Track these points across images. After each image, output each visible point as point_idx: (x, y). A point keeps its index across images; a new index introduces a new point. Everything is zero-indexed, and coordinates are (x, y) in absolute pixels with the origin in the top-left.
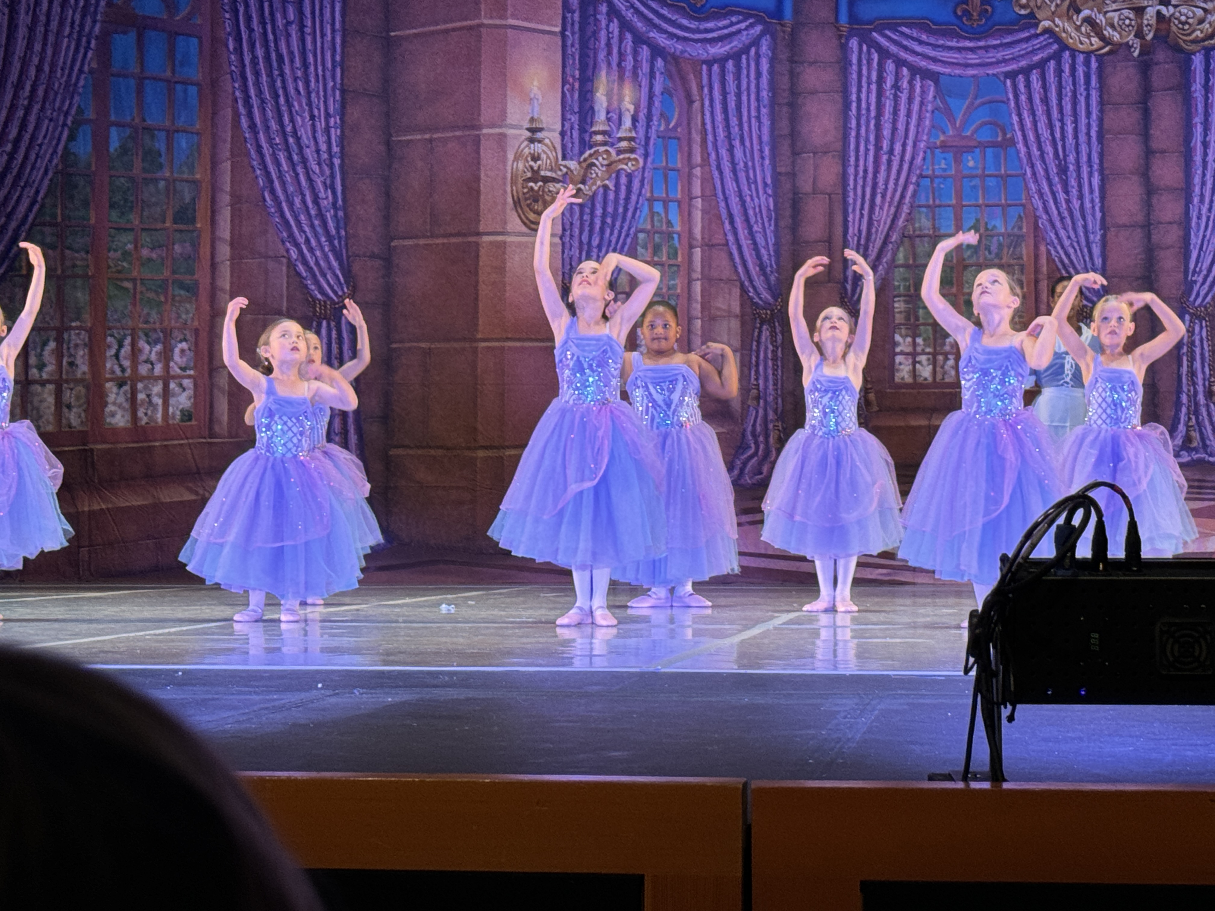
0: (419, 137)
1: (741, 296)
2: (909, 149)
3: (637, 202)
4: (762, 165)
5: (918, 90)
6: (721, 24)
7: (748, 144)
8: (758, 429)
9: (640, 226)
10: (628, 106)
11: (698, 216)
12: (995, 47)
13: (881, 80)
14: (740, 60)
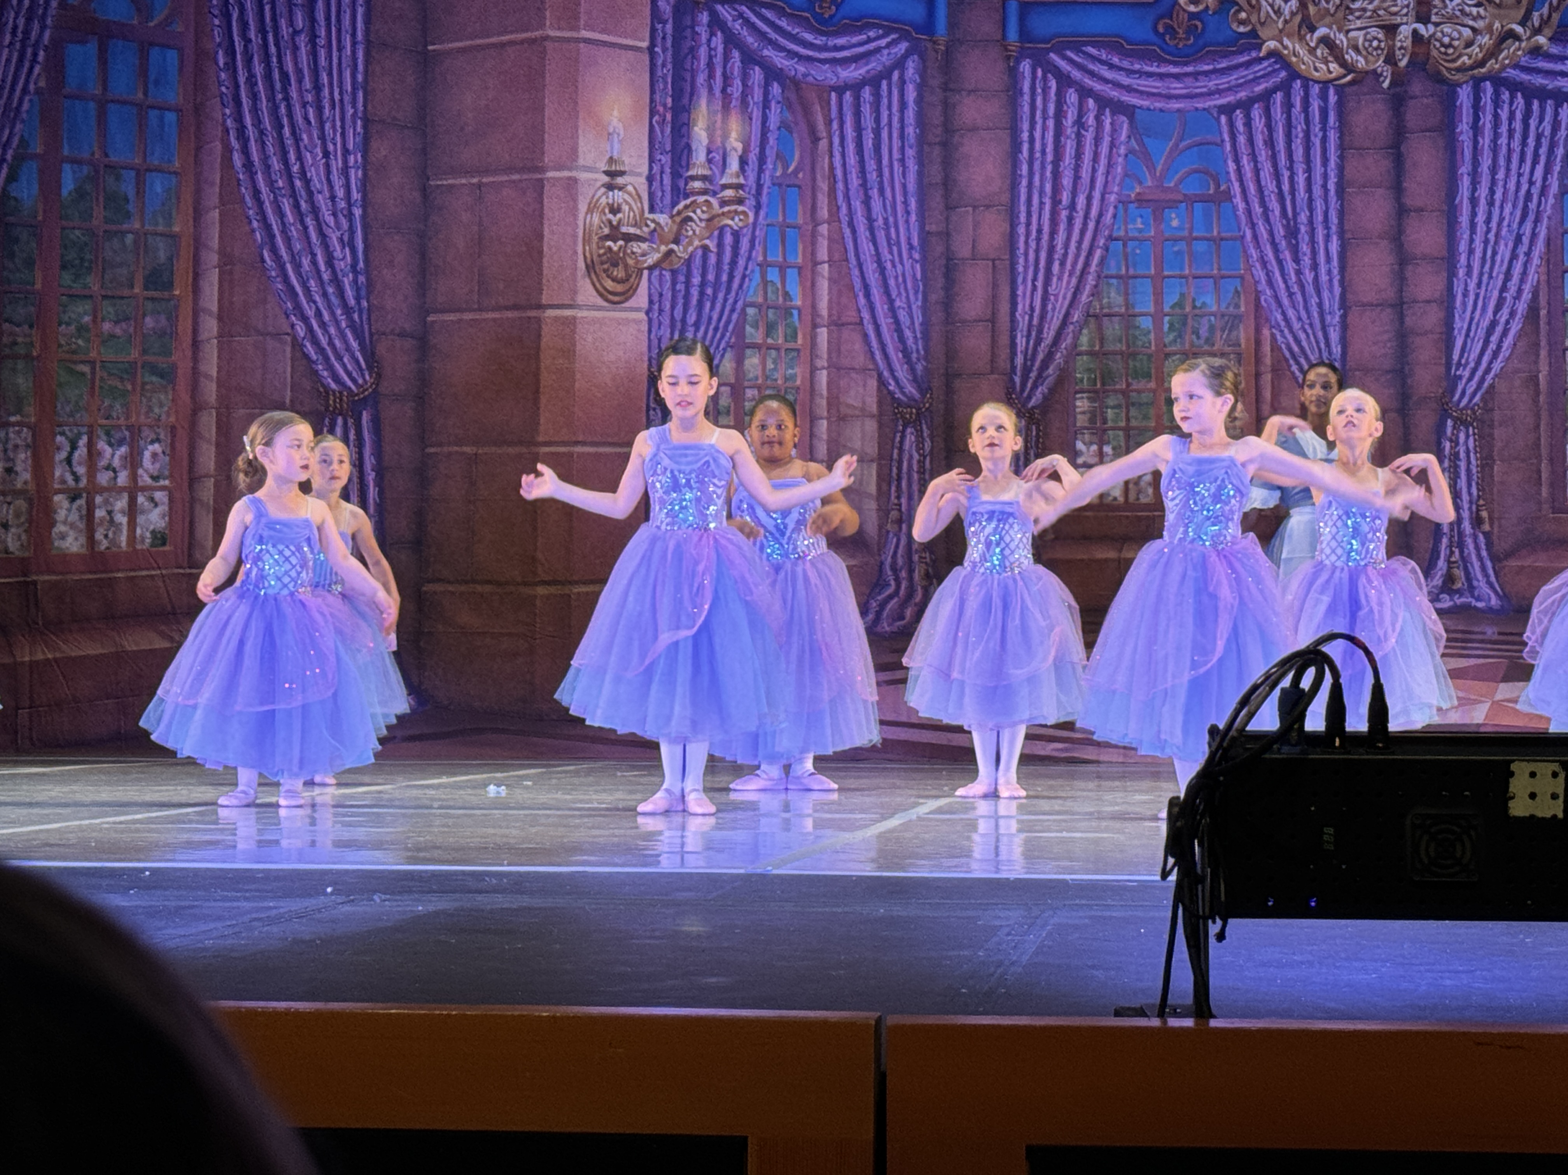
0: (464, 181)
1: (879, 390)
2: (1096, 203)
3: (746, 268)
4: (907, 222)
5: (1107, 127)
6: (855, 40)
7: (888, 192)
8: (900, 561)
9: (749, 299)
10: (735, 144)
11: (824, 285)
12: (1206, 73)
13: (1060, 115)
14: (880, 86)
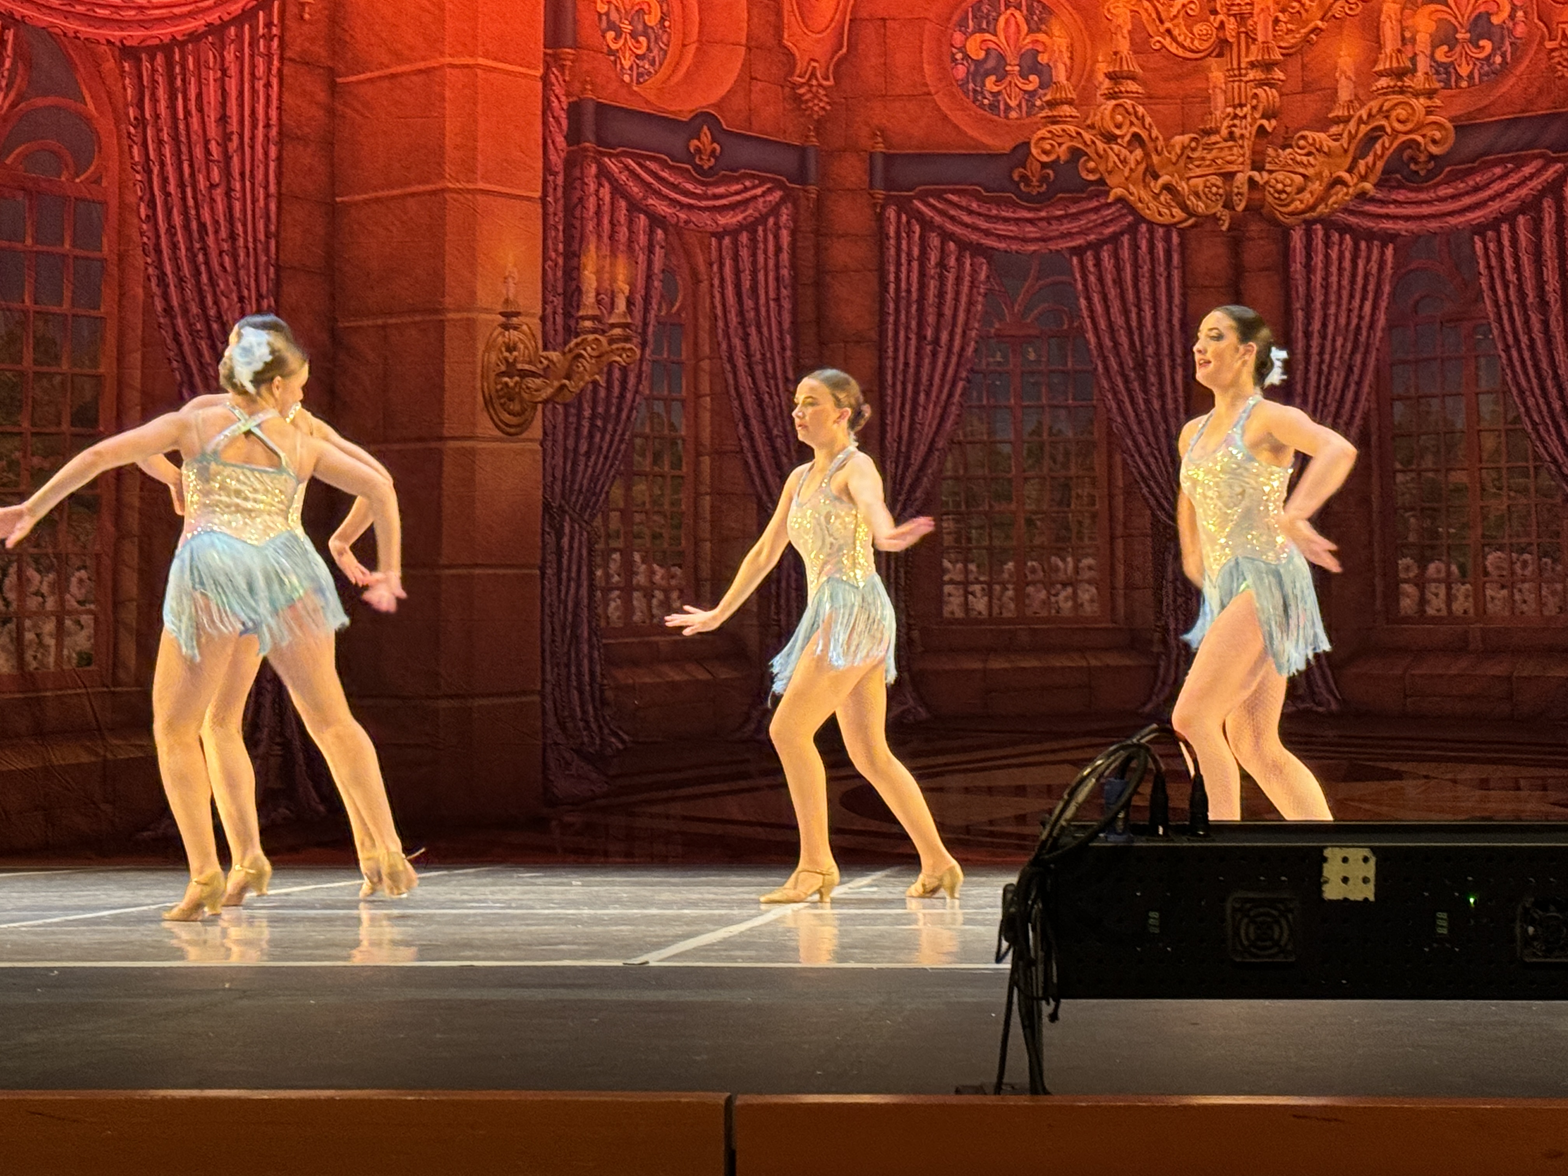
0: (370, 323)
1: (759, 513)
2: (958, 338)
3: (633, 401)
5: (968, 268)
6: (732, 189)
7: (765, 330)
9: (637, 430)
10: (622, 286)
11: (706, 417)
12: (1059, 218)
13: (923, 257)
14: (756, 231)
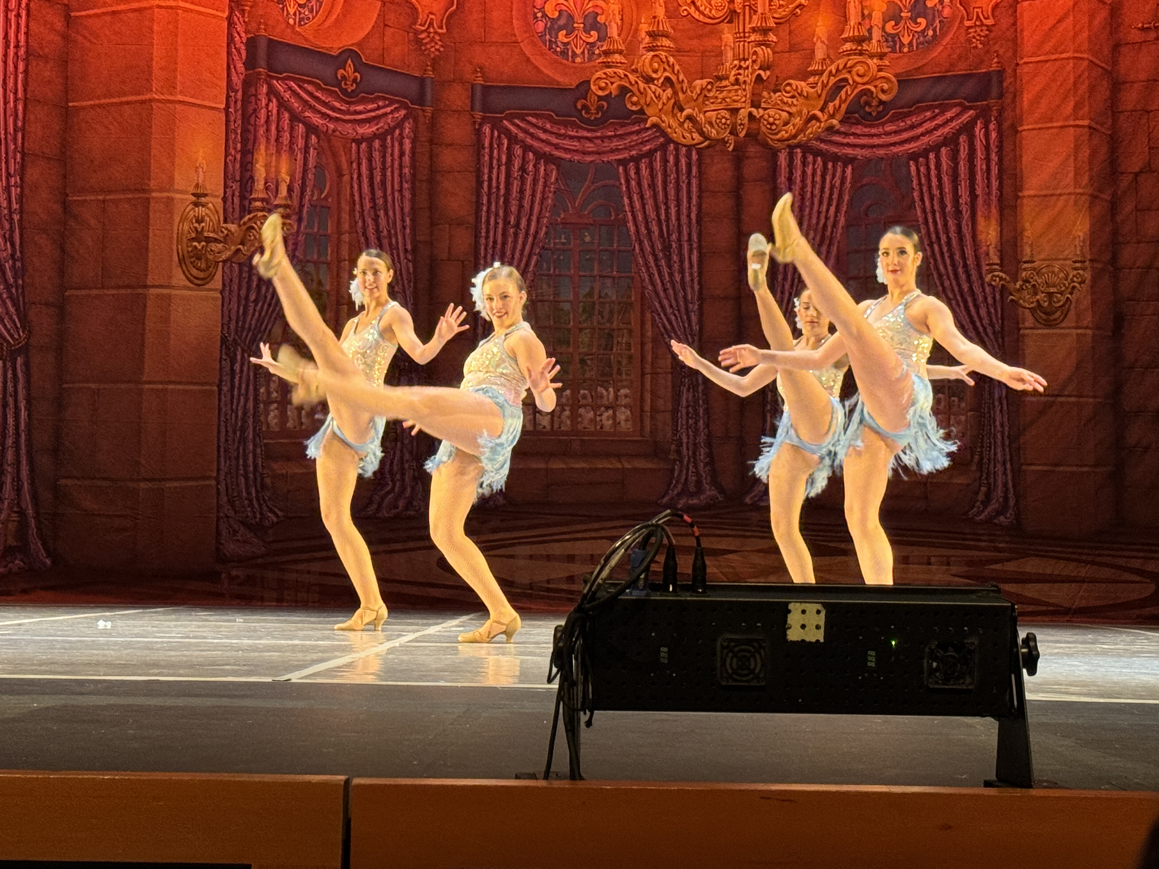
0: (93, 198)
2: (533, 224)
4: (404, 234)
5: (542, 172)
6: (369, 107)
7: (391, 213)
8: (395, 468)
10: (284, 177)
11: (345, 276)
12: (610, 138)
13: (509, 162)
14: (386, 140)
